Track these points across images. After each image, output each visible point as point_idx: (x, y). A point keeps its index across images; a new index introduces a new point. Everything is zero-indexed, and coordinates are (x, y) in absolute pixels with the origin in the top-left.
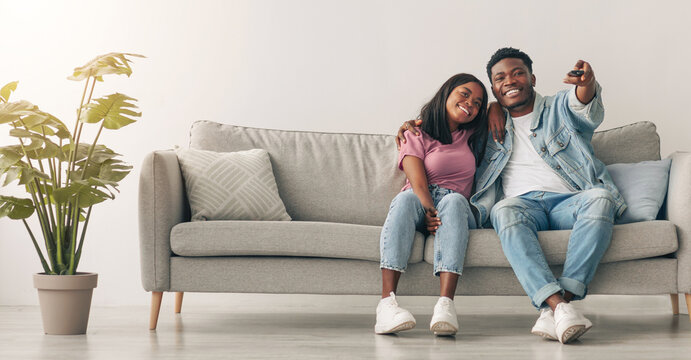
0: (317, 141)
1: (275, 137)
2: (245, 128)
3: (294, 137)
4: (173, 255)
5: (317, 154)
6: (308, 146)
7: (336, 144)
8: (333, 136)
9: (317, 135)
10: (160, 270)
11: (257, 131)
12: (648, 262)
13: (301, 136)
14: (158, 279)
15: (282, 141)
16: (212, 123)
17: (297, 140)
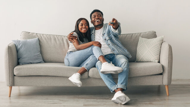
0: (58, 38)
1: (46, 36)
2: (37, 34)
3: (51, 37)
4: (15, 76)
5: (58, 42)
6: (55, 39)
7: (63, 39)
8: (62, 37)
9: (58, 36)
10: (11, 81)
11: (40, 34)
12: (154, 76)
13: (53, 36)
14: (10, 83)
15: (47, 38)
16: (27, 32)
17: (52, 37)
